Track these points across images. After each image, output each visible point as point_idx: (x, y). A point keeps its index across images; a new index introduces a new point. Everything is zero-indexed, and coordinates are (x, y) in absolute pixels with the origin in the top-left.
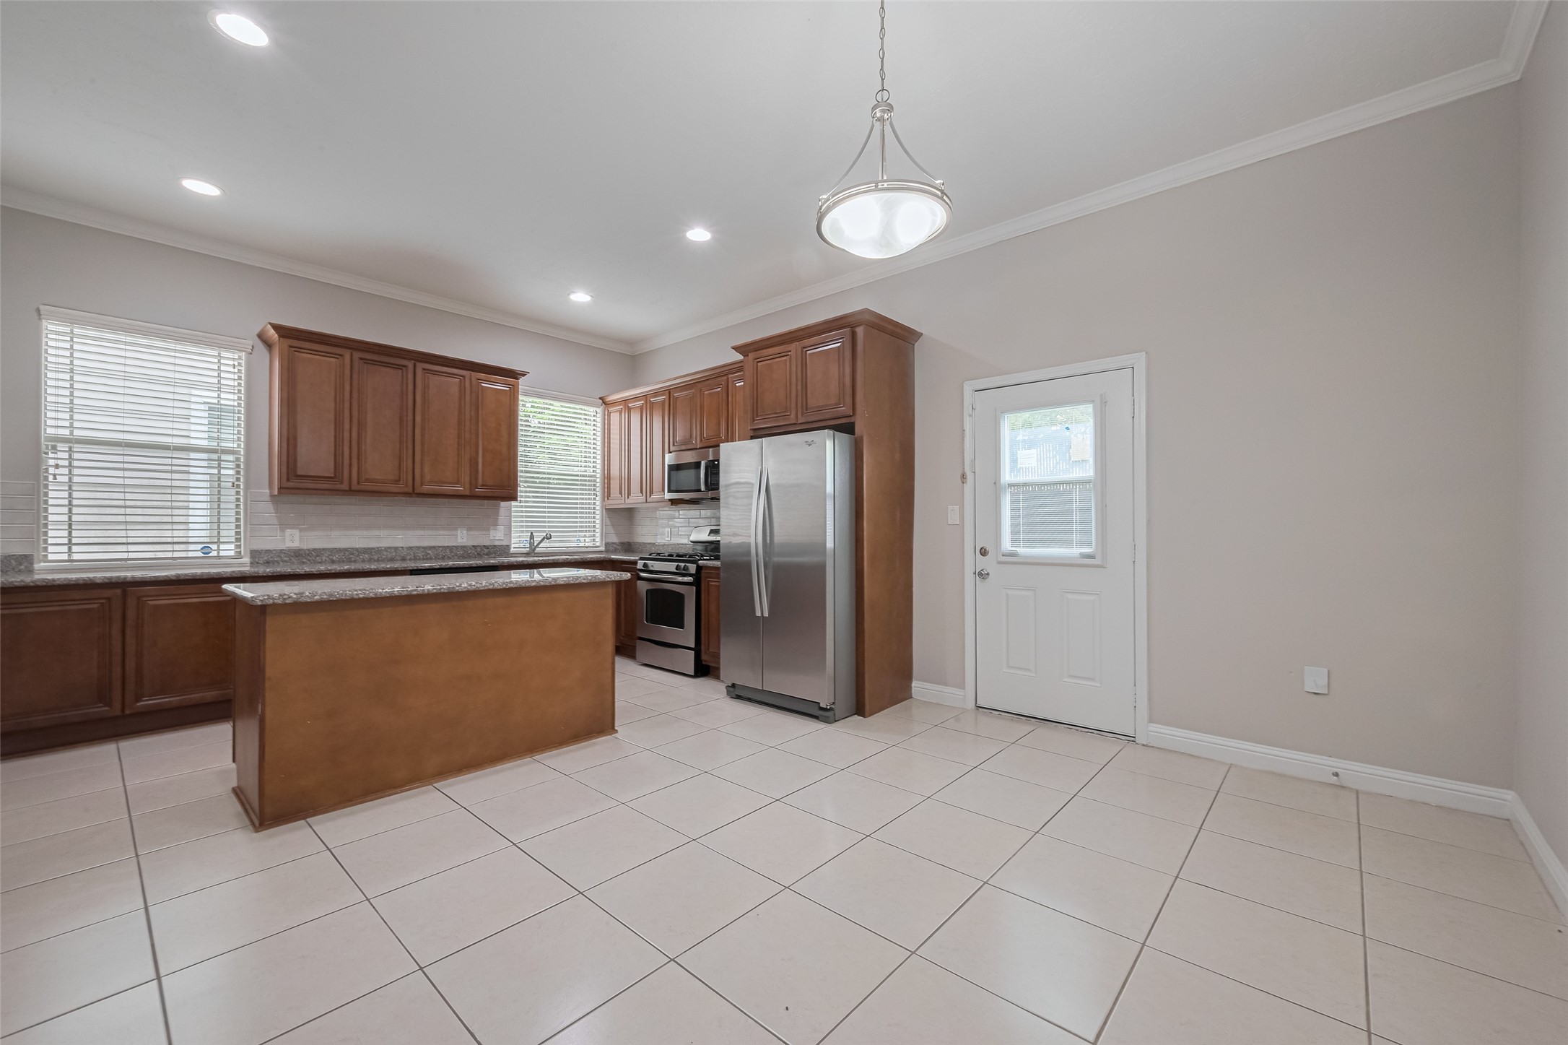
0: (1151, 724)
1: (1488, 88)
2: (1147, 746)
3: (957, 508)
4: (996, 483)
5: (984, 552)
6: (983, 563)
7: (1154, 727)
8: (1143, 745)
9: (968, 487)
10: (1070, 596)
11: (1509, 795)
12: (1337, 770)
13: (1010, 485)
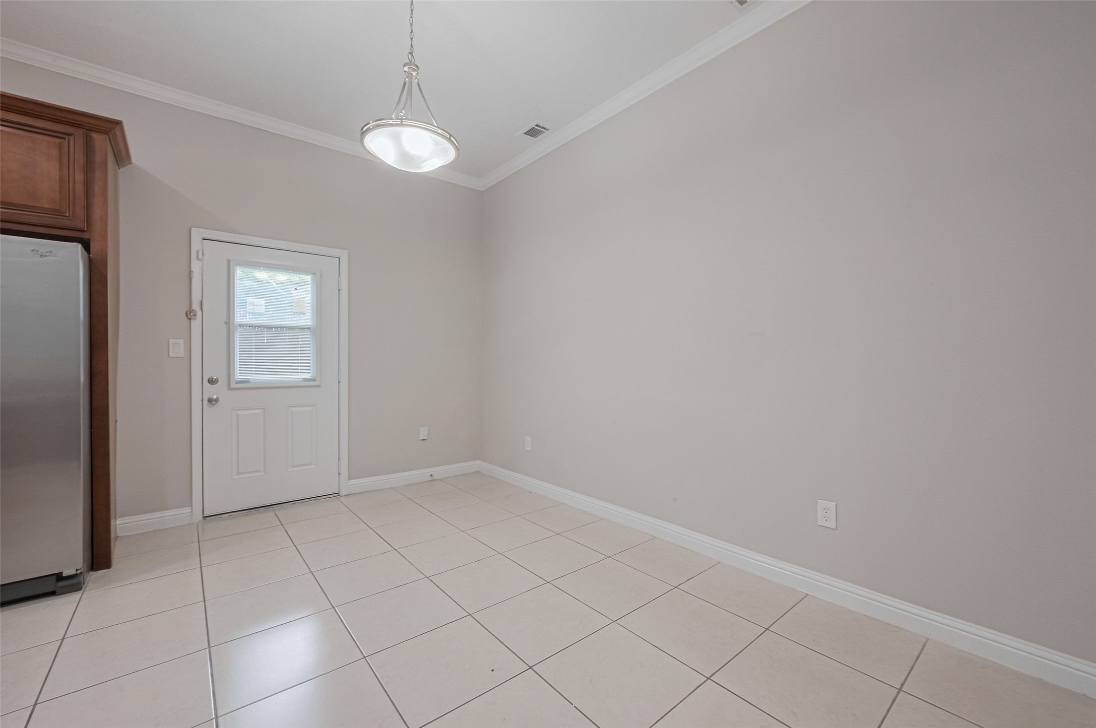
0: (350, 481)
1: (474, 188)
2: (347, 495)
3: (181, 342)
4: (229, 322)
5: (212, 381)
6: (211, 391)
7: (352, 482)
8: (345, 495)
9: (196, 324)
10: (294, 409)
11: (478, 462)
12: (431, 473)
13: (240, 326)
